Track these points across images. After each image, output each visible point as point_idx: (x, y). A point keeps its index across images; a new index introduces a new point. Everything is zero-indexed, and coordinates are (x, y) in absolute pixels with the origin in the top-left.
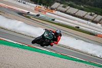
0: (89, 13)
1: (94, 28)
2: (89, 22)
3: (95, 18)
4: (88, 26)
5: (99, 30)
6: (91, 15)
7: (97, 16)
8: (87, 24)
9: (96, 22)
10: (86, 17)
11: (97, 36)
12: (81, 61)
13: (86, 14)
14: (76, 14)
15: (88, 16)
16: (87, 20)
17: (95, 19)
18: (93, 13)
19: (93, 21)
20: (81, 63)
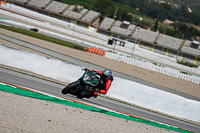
0: (72, 7)
1: (82, 36)
2: (72, 25)
3: (84, 16)
4: (70, 33)
5: (91, 39)
6: (76, 10)
7: (86, 13)
8: (68, 28)
9: (86, 25)
10: (65, 14)
11: (87, 50)
12: (57, 101)
13: (67, 8)
14: (47, 8)
15: (69, 12)
16: (69, 19)
17: (83, 19)
18: (79, 7)
19: (79, 23)
20: (56, 104)
